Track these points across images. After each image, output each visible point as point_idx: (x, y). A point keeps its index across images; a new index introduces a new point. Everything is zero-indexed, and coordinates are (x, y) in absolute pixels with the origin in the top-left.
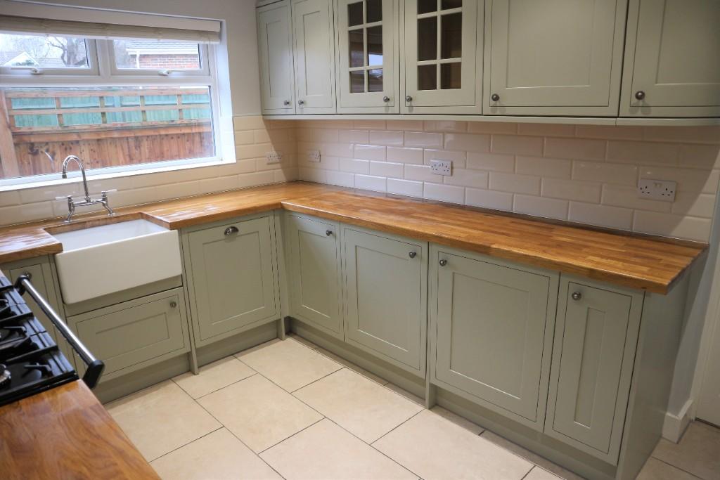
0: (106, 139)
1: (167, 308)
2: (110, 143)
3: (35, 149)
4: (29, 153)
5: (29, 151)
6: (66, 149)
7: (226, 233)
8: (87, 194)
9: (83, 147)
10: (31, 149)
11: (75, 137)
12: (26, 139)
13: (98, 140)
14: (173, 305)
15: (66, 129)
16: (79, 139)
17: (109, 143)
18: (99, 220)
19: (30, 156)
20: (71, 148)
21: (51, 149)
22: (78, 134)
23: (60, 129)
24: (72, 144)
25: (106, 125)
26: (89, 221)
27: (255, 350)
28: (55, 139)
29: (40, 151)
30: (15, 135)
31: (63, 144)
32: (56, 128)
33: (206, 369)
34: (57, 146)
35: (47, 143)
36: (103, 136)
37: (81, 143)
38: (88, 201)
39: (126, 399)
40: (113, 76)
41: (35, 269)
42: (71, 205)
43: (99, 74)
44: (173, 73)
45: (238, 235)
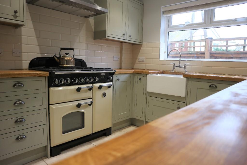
0: (244, 57)
7: (210, 86)
8: (180, 64)
12: (214, 55)
13: (241, 57)
15: (228, 52)
16: (232, 56)
18: (179, 73)
23: (226, 51)
24: (230, 58)
25: (244, 51)
26: (176, 72)
30: (210, 53)
32: (224, 52)
37: (233, 58)
38: (179, 66)
40: (211, 24)
41: (142, 78)
42: (174, 66)
43: (205, 24)
44: (237, 19)
45: (217, 90)
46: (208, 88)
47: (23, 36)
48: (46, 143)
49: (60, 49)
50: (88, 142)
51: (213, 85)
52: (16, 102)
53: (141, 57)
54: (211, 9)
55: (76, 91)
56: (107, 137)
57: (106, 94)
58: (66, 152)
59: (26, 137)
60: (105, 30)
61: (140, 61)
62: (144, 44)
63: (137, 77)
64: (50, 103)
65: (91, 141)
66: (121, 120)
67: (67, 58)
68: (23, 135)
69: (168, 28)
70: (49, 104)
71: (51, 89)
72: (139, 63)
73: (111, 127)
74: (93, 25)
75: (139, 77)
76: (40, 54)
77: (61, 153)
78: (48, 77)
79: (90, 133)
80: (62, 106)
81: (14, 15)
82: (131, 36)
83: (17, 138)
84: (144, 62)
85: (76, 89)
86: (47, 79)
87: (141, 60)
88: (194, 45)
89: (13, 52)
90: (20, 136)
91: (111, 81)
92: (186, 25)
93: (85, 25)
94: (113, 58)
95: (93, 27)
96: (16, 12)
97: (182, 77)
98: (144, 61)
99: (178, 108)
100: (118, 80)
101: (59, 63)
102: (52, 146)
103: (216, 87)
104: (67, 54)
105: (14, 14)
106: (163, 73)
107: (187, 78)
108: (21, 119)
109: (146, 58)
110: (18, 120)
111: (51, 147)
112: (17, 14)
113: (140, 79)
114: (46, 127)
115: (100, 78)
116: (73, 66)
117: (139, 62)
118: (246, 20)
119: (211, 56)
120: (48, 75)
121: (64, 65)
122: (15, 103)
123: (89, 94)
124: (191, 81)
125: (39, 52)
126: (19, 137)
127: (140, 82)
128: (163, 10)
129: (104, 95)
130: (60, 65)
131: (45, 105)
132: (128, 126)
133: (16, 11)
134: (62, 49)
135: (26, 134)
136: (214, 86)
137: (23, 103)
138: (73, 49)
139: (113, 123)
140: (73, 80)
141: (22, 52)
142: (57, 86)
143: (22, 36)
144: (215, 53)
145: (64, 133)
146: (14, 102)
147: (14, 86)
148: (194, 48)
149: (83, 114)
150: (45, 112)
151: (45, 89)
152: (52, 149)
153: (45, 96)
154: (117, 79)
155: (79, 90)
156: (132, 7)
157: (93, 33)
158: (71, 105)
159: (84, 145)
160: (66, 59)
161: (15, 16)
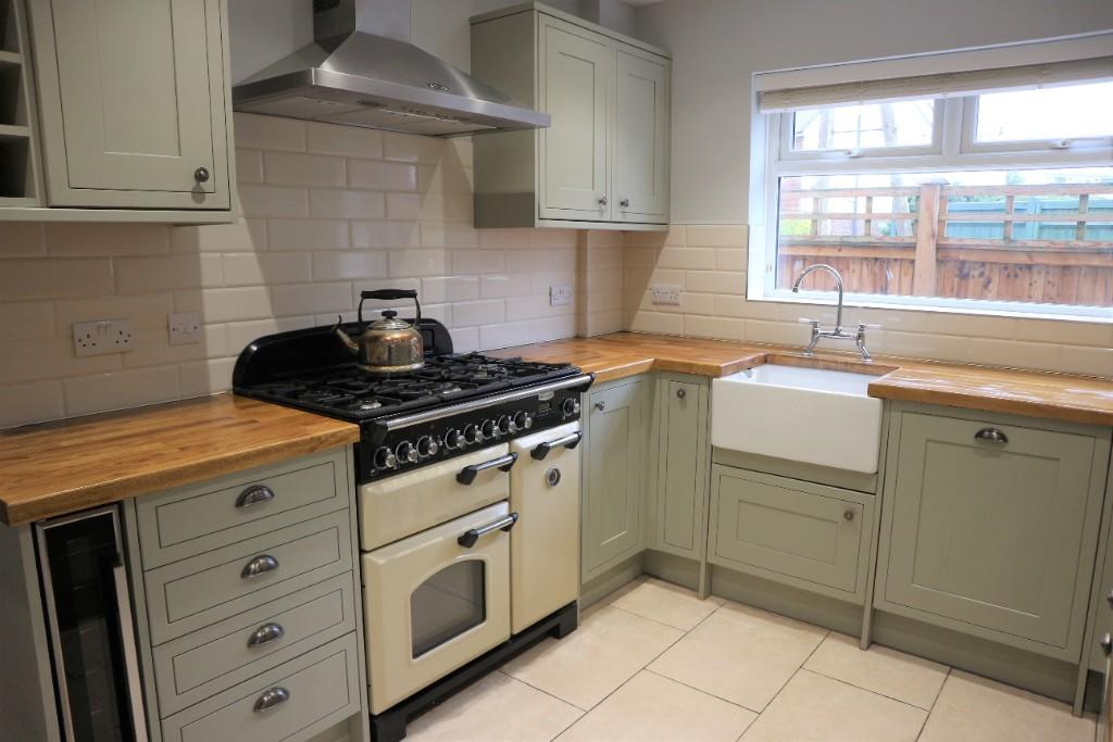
0: (1080, 267)
1: (839, 516)
2: (1085, 276)
3: (965, 271)
4: (956, 276)
5: (957, 272)
6: (1009, 275)
7: (979, 435)
8: (839, 324)
9: (1035, 277)
10: (961, 270)
11: (1024, 259)
12: (953, 254)
13: (1065, 267)
14: (849, 515)
15: (1012, 245)
16: (1030, 262)
17: (1082, 275)
18: (836, 362)
19: (956, 279)
20: (1016, 276)
21: (987, 273)
22: (1030, 254)
23: (1002, 243)
24: (1021, 269)
25: (1081, 244)
26: (823, 361)
27: (994, 688)
28: (995, 258)
29: (971, 273)
30: (939, 248)
31: (1006, 268)
32: (997, 243)
33: (889, 655)
34: (996, 269)
35: (983, 264)
36: (1072, 262)
37: (1035, 270)
38: (837, 333)
39: (781, 619)
40: (963, 155)
41: (692, 390)
42: (815, 333)
43: (940, 153)
44: (1075, 144)
45: (1006, 449)
46: (971, 440)
47: (206, 251)
48: (355, 706)
49: (360, 298)
50: (496, 673)
51: (991, 430)
52: (249, 564)
53: (663, 282)
54: (964, 98)
55: (455, 482)
56: (563, 640)
57: (559, 475)
58: (426, 727)
59: (285, 692)
60: (532, 195)
61: (658, 300)
62: (677, 232)
63: (666, 387)
64: (367, 547)
65: (506, 667)
66: (608, 566)
67: (395, 333)
68: (274, 690)
69: (780, 159)
70: (362, 552)
71: (370, 489)
72: (654, 308)
73: (575, 601)
74: (471, 164)
75: (676, 386)
76: (272, 321)
77: (408, 730)
78: (355, 444)
79: (504, 636)
80: (408, 551)
81: (194, 188)
82: (627, 205)
83: (259, 705)
84: (677, 305)
85: (455, 474)
86: (351, 453)
87: (667, 298)
88: (869, 210)
89: (171, 327)
90: (267, 693)
91: (576, 417)
92: (855, 153)
93: (439, 169)
94: (550, 295)
95: (470, 173)
96: (201, 176)
97: (866, 396)
98: (680, 300)
99: (845, 515)
100: (600, 406)
101: (361, 357)
102: (376, 712)
103: (1003, 437)
104: (389, 315)
105: (193, 183)
106: (769, 359)
107: (883, 399)
108: (267, 630)
109: (687, 291)
110: (259, 634)
111: (372, 717)
112: (205, 186)
113: (681, 394)
114: (352, 644)
115: (538, 413)
116: (417, 366)
117: (655, 303)
118: (1110, 148)
119: (939, 256)
120: (357, 438)
121: (384, 368)
122: (246, 572)
123: (500, 485)
124: (903, 412)
125: (270, 313)
126: (266, 699)
127: (683, 405)
128: (758, 85)
129: (554, 477)
130: (366, 364)
131: (349, 560)
132: (629, 582)
133: (202, 172)
134: (366, 295)
135: (284, 684)
136: (995, 434)
137: (271, 562)
138: (411, 294)
139: (584, 581)
140: (442, 439)
141: (203, 323)
142: (390, 473)
143: (203, 255)
144: (961, 248)
145: (416, 655)
146: (241, 565)
147: (240, 502)
148: (868, 221)
149: (480, 566)
150: (349, 584)
151: (345, 497)
152: (376, 721)
153: (345, 521)
154: (593, 404)
155: (466, 476)
156: (630, 75)
157: (470, 200)
158: (440, 539)
159: (484, 689)
160: (388, 338)
161: (198, 194)
